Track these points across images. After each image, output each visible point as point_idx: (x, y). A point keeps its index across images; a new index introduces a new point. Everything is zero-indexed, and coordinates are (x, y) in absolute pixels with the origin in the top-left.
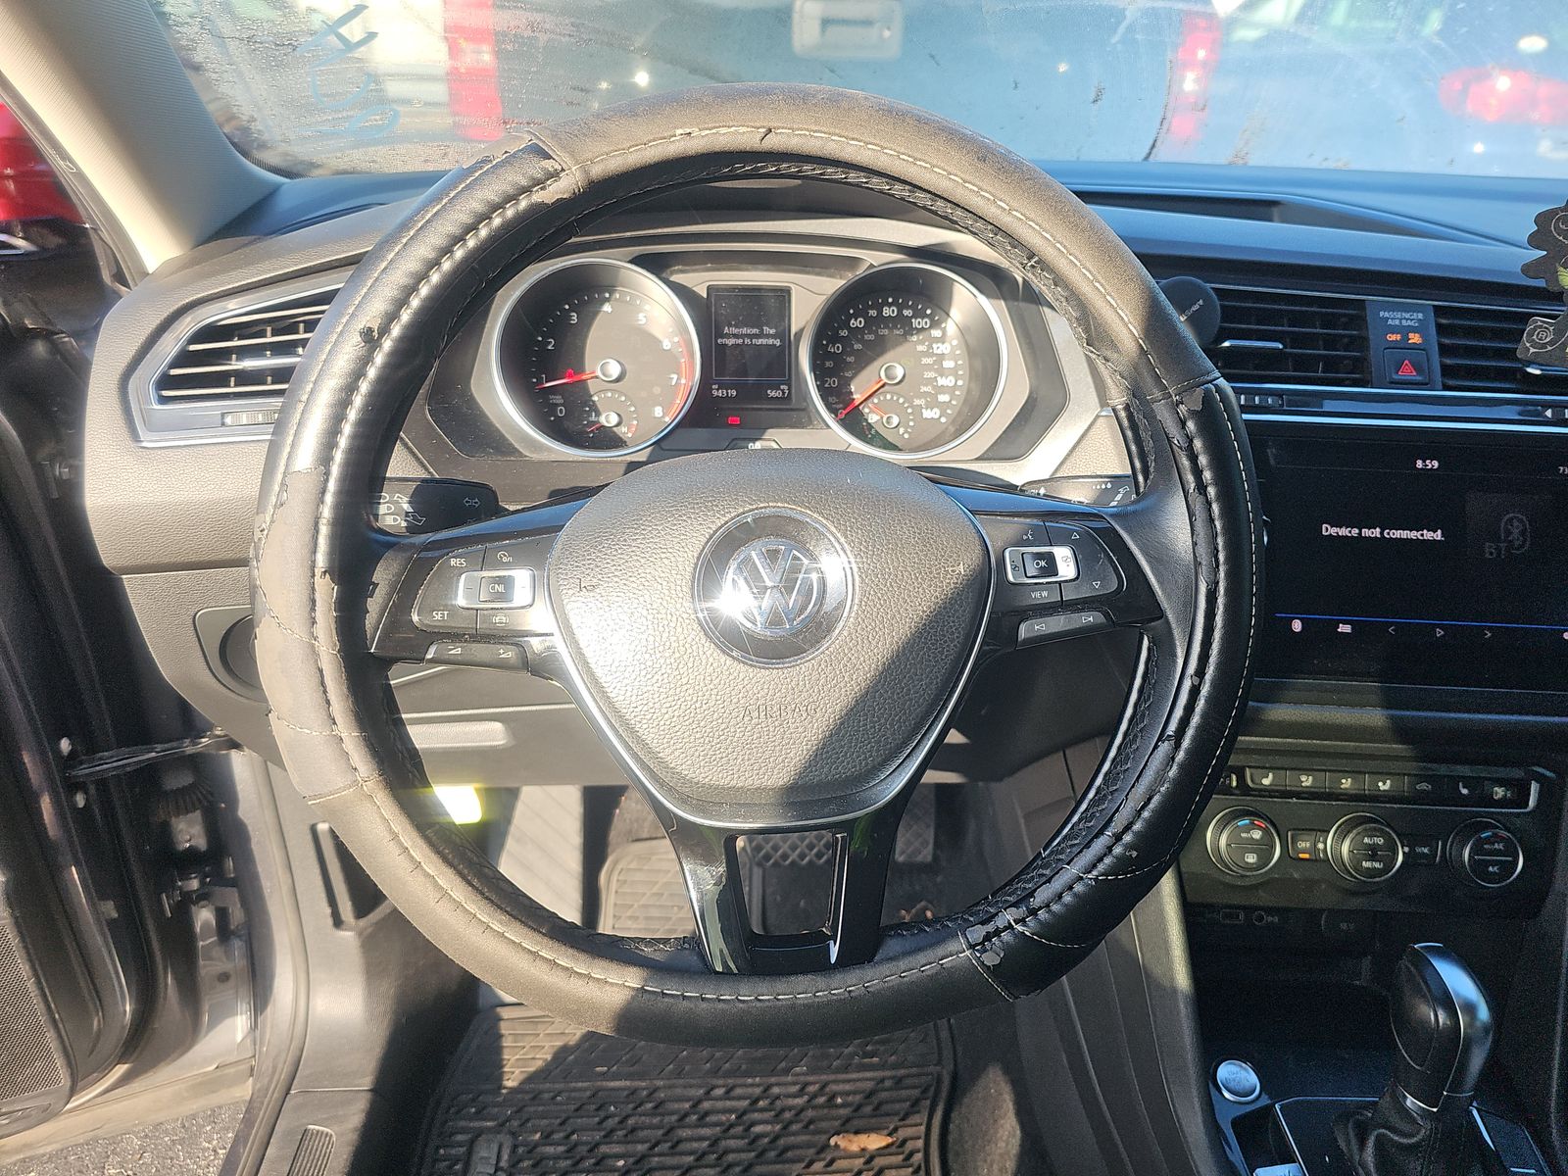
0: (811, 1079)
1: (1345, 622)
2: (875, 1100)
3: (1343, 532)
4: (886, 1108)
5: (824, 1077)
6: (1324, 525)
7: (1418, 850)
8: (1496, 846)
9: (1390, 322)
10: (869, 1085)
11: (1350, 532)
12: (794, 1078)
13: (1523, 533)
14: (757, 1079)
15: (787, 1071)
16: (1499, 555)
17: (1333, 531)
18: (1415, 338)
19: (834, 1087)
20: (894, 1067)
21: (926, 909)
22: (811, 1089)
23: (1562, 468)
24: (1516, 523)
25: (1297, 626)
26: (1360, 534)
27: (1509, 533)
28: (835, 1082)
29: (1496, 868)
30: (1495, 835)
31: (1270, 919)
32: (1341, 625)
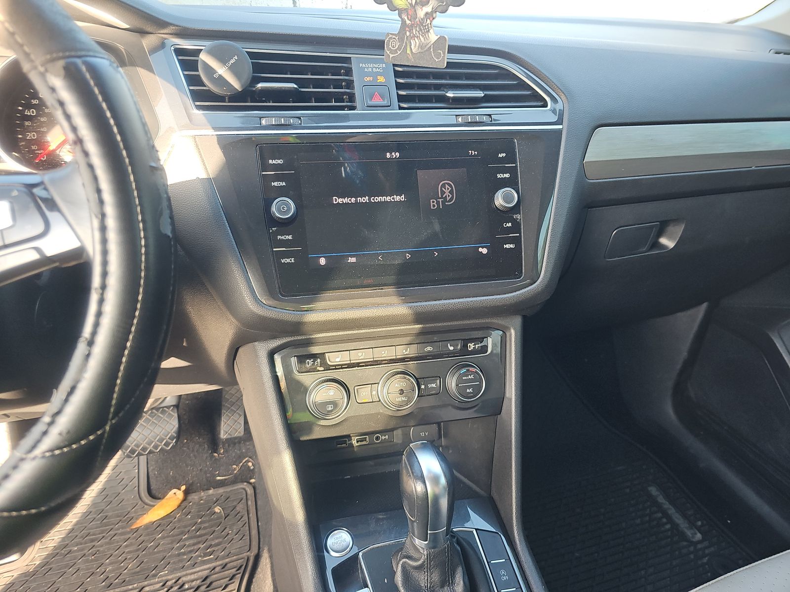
0: (169, 577)
1: (352, 256)
2: (208, 581)
3: (346, 200)
4: (214, 584)
5: (179, 574)
6: (334, 198)
7: (430, 386)
8: (469, 377)
9: (366, 70)
10: (206, 573)
11: (350, 200)
12: (160, 579)
13: (451, 192)
14: (135, 585)
15: (155, 576)
16: (438, 205)
17: (340, 200)
18: (381, 79)
19: (184, 579)
20: (223, 558)
21: (248, 461)
22: (169, 583)
23: (470, 151)
24: (447, 186)
25: (323, 261)
26: (356, 200)
27: (443, 193)
28: (186, 575)
29: (471, 390)
30: (468, 370)
31: (383, 438)
32: (350, 258)
